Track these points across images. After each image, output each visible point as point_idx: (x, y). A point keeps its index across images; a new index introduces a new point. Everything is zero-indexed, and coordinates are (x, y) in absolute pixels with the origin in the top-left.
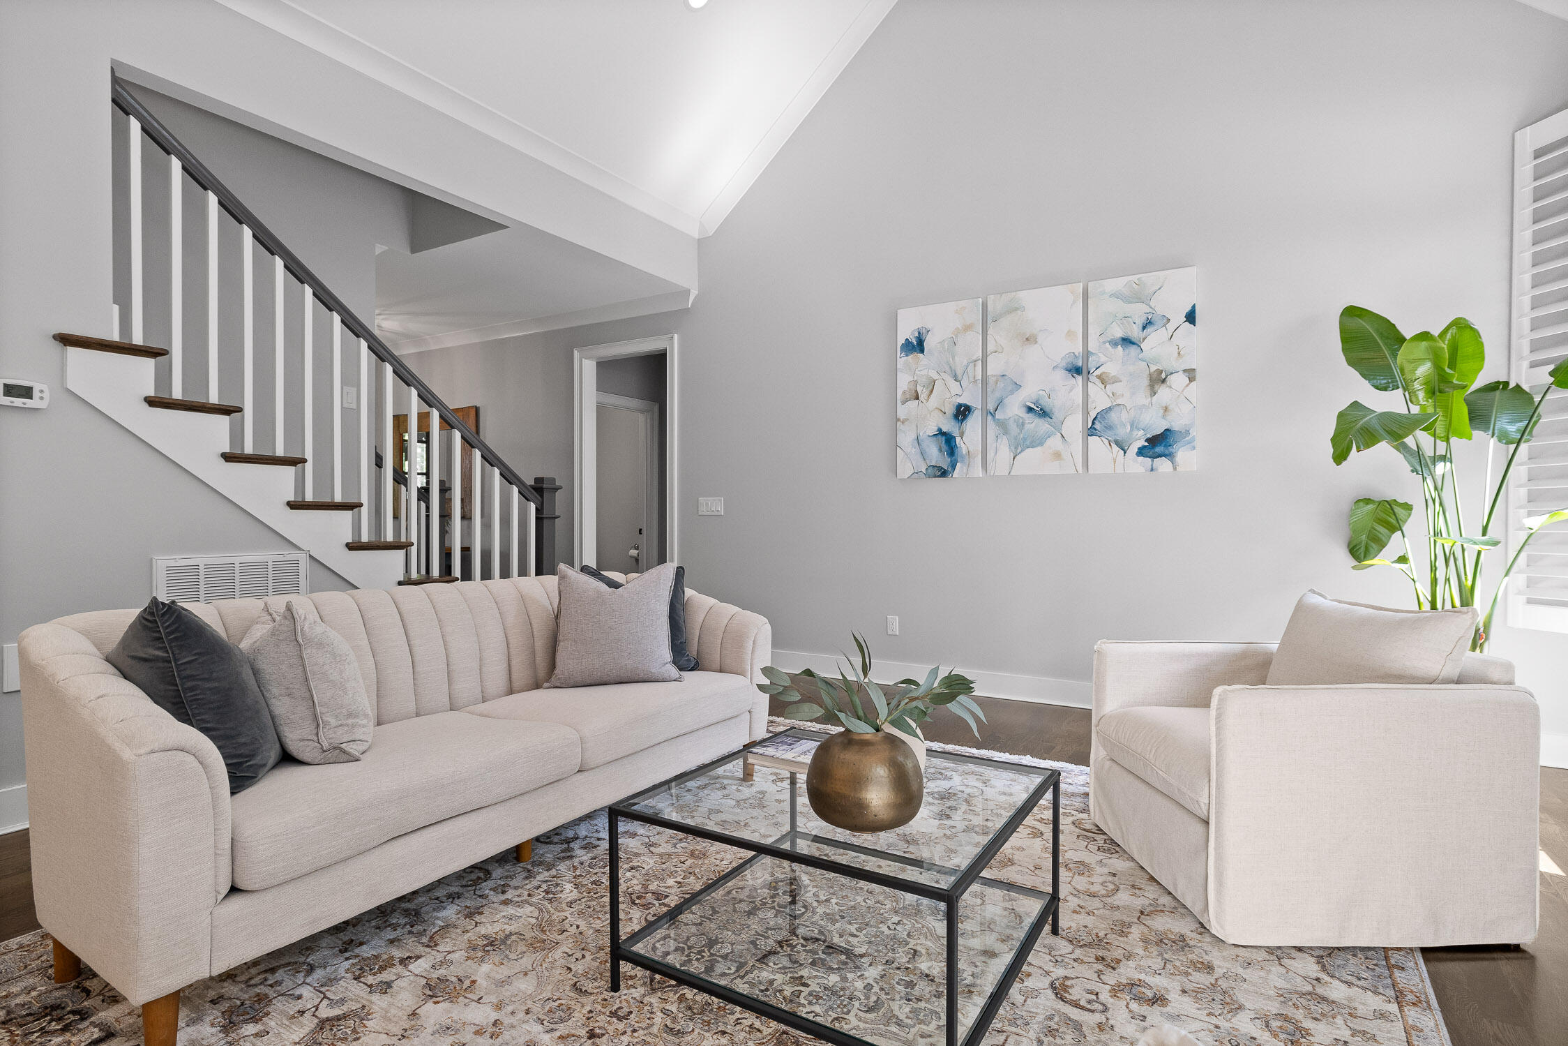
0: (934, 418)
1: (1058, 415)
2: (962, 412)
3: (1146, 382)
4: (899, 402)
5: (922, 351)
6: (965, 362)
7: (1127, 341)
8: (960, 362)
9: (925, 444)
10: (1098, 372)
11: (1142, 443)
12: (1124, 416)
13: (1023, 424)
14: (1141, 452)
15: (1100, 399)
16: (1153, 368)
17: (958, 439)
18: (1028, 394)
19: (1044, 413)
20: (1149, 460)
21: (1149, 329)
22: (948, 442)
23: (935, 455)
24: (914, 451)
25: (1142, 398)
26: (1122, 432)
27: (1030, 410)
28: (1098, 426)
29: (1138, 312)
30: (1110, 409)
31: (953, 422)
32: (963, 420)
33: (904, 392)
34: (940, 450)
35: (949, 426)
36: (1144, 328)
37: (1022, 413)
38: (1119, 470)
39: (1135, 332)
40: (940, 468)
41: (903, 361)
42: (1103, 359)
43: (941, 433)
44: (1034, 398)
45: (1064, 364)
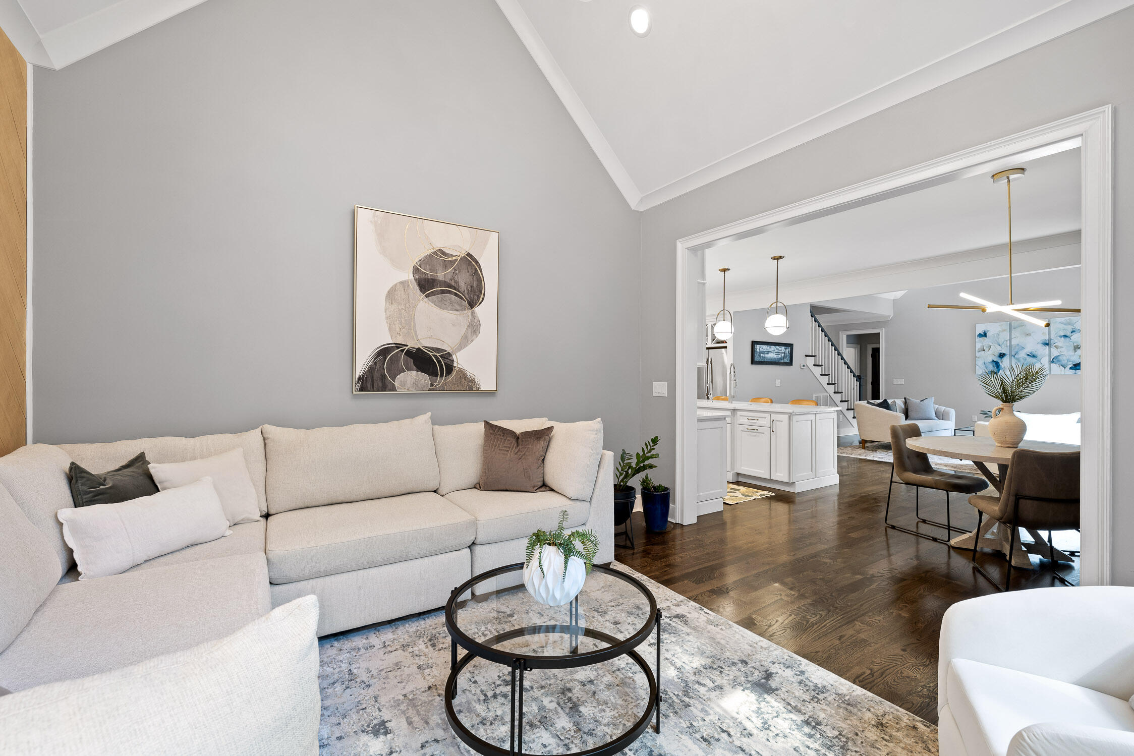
0: (990, 356)
1: (1039, 357)
2: (1002, 355)
3: (1073, 348)
4: (977, 352)
5: (986, 337)
6: (1003, 341)
7: (1065, 336)
8: (1001, 340)
9: (987, 364)
10: (1055, 345)
11: (1071, 366)
12: (1064, 358)
13: (1026, 359)
14: (1071, 368)
15: (1055, 353)
16: (1075, 344)
17: (1000, 363)
18: (1028, 350)
19: (1034, 356)
20: (1074, 371)
21: (1074, 333)
22: (997, 364)
23: (991, 367)
24: (983, 367)
25: (1071, 353)
26: (1064, 363)
27: (1028, 355)
28: (1054, 360)
29: (1070, 328)
30: (1059, 356)
31: (998, 358)
32: (1002, 358)
33: (979, 349)
34: (993, 366)
35: (998, 360)
36: (1072, 333)
37: (1026, 356)
38: (1063, 373)
39: (1068, 334)
40: (993, 372)
41: (978, 339)
42: (1056, 341)
43: (993, 361)
44: (1030, 351)
45: (1041, 342)
